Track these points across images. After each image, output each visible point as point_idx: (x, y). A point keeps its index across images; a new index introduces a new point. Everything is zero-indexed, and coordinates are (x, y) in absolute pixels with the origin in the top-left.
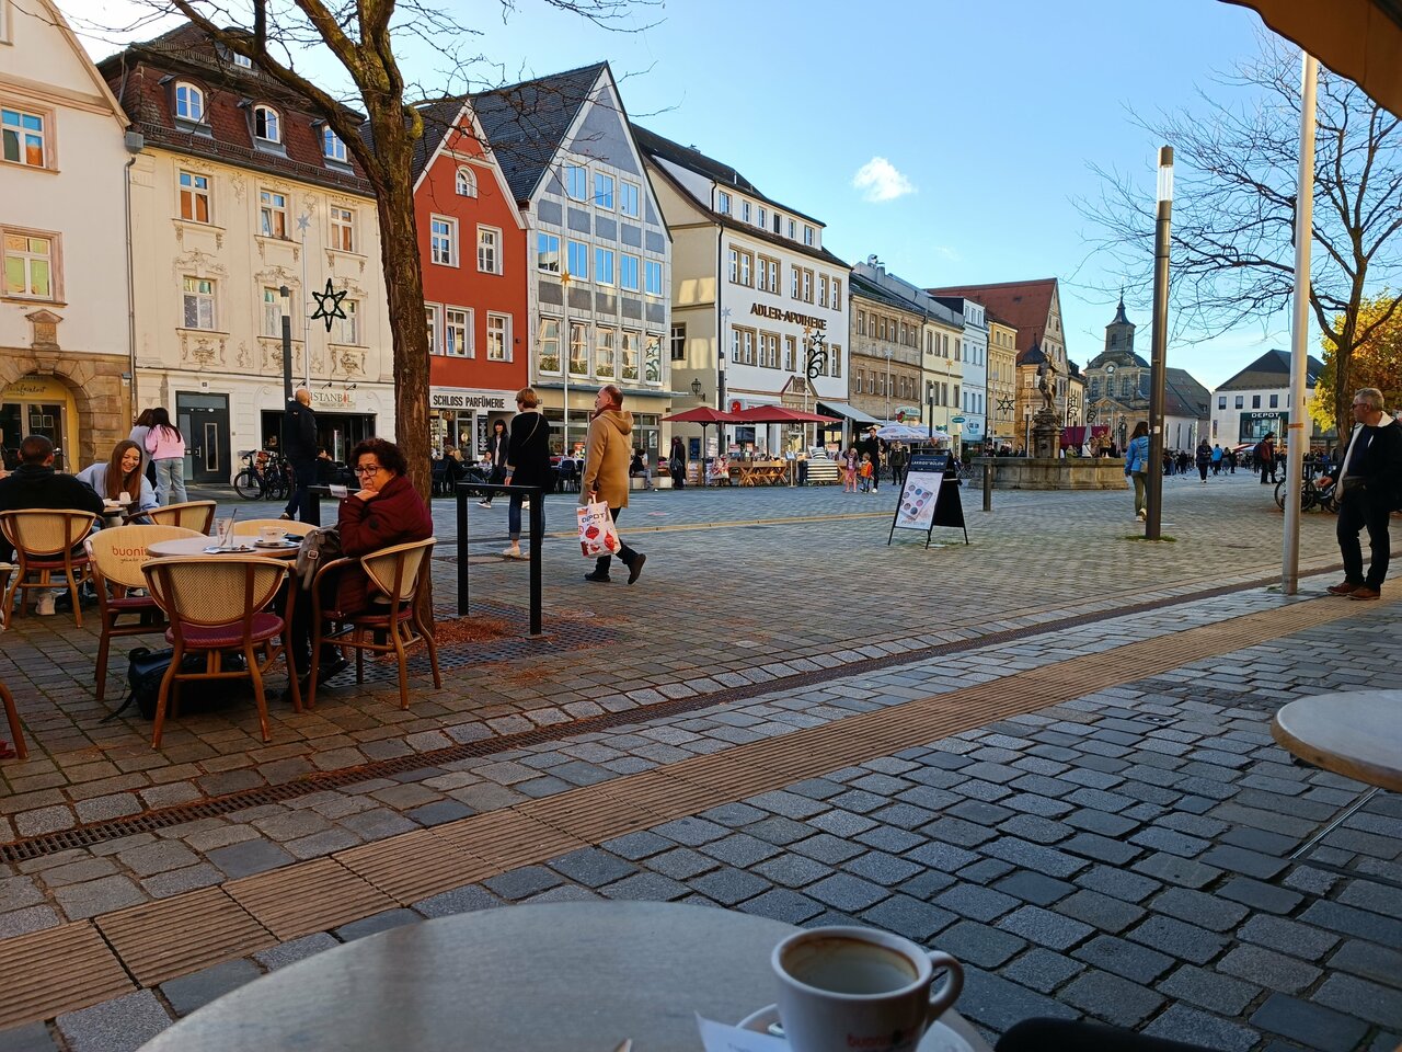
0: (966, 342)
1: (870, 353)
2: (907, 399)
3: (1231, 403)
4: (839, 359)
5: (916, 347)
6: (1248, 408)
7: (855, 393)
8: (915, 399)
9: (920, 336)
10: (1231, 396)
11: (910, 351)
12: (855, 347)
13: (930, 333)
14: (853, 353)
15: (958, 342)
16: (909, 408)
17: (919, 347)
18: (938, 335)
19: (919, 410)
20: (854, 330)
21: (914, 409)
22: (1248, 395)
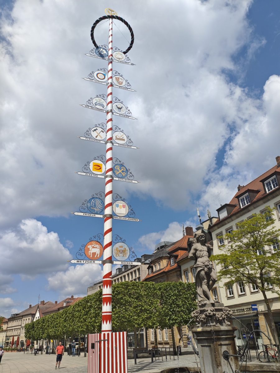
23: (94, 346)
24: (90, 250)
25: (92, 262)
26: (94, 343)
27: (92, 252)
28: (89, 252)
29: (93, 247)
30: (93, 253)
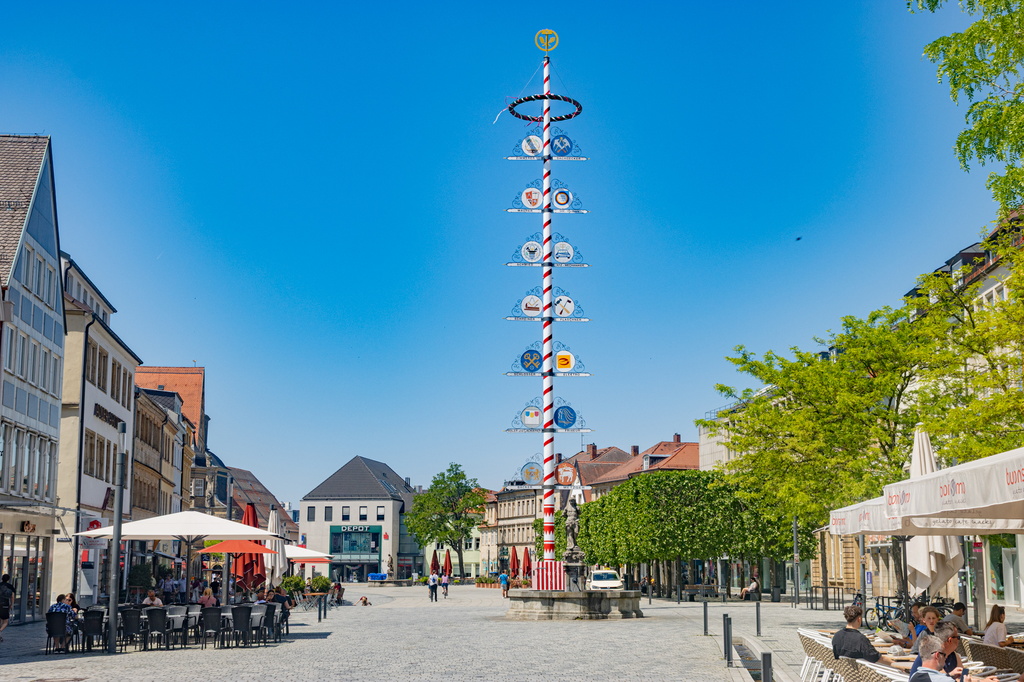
1: (140, 459)
3: (320, 513)
6: (337, 520)
9: (160, 438)
10: (320, 507)
11: (156, 456)
17: (160, 450)
22: (337, 507)
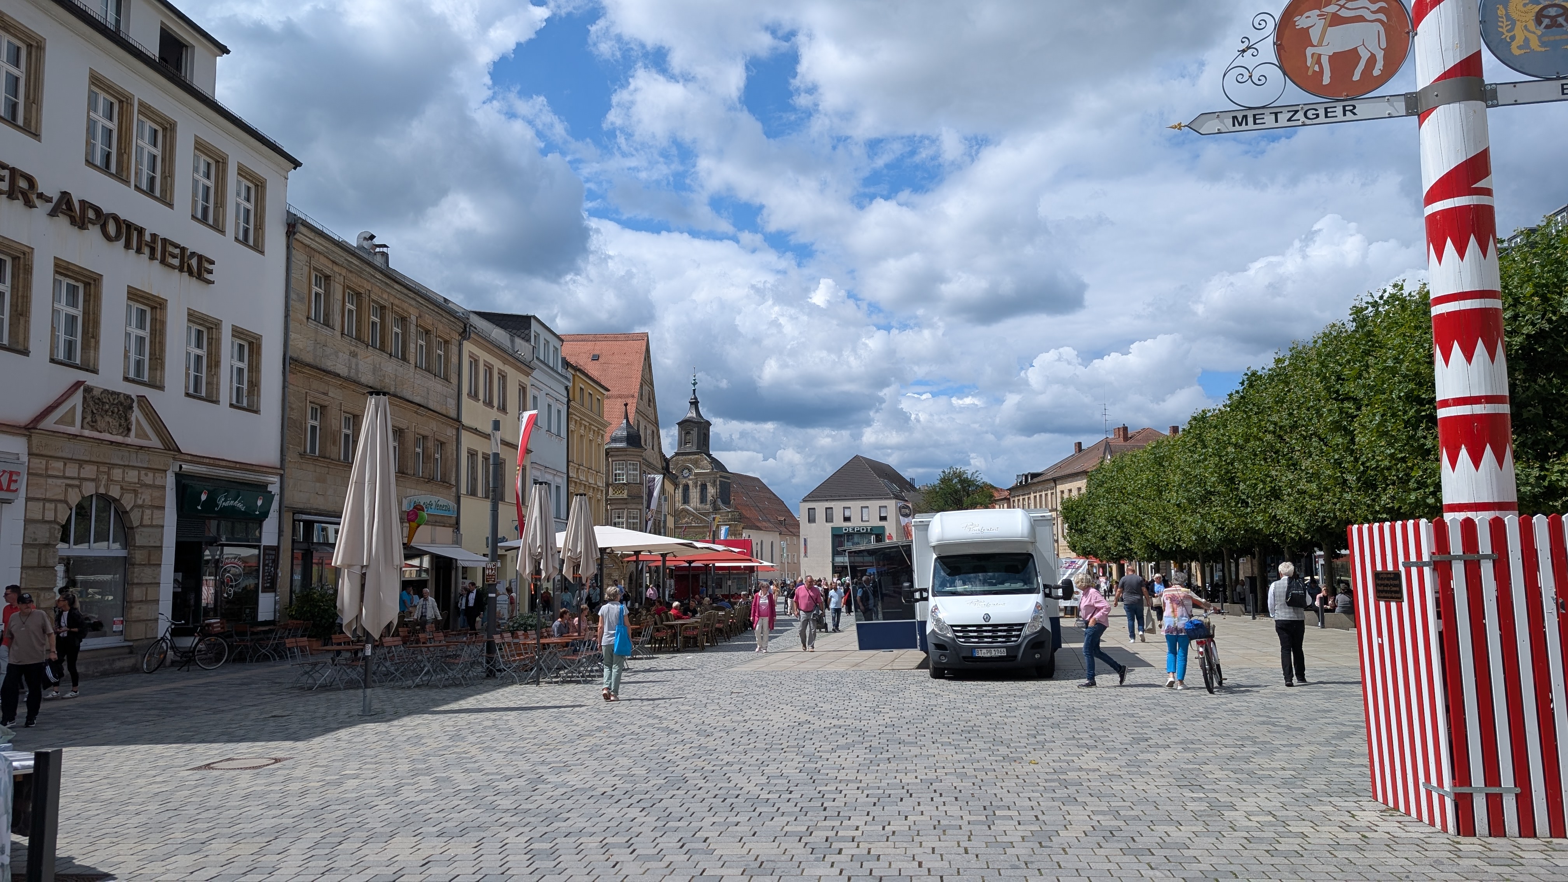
0: (536, 393)
1: (342, 370)
2: (430, 480)
3: (820, 515)
4: (255, 368)
5: (446, 379)
6: (839, 522)
7: (303, 455)
8: (445, 482)
9: (454, 359)
10: (820, 507)
11: (436, 385)
12: (302, 345)
13: (474, 361)
14: (294, 360)
15: (523, 389)
16: (434, 499)
17: (454, 380)
18: (489, 368)
19: (452, 504)
20: (299, 310)
21: (443, 501)
22: (838, 507)
23: (1400, 586)
24: (1315, 40)
25: (1339, 110)
26: (1397, 575)
27: (1326, 52)
28: (1309, 51)
29: (1336, 20)
30: (1335, 58)
